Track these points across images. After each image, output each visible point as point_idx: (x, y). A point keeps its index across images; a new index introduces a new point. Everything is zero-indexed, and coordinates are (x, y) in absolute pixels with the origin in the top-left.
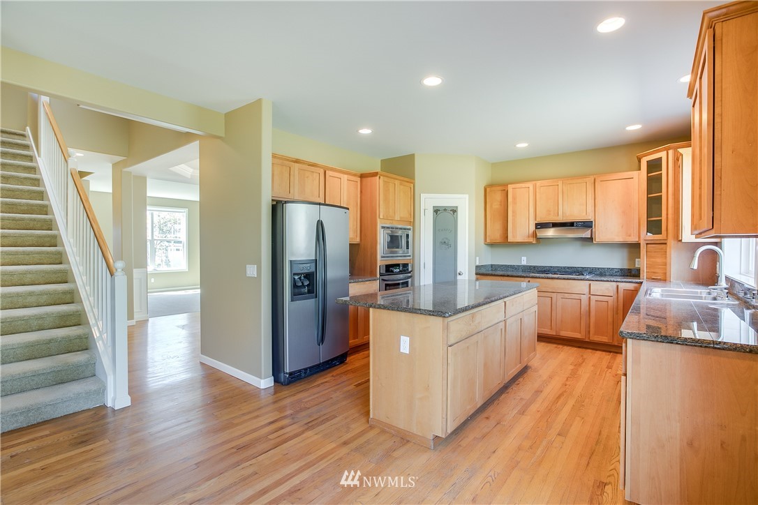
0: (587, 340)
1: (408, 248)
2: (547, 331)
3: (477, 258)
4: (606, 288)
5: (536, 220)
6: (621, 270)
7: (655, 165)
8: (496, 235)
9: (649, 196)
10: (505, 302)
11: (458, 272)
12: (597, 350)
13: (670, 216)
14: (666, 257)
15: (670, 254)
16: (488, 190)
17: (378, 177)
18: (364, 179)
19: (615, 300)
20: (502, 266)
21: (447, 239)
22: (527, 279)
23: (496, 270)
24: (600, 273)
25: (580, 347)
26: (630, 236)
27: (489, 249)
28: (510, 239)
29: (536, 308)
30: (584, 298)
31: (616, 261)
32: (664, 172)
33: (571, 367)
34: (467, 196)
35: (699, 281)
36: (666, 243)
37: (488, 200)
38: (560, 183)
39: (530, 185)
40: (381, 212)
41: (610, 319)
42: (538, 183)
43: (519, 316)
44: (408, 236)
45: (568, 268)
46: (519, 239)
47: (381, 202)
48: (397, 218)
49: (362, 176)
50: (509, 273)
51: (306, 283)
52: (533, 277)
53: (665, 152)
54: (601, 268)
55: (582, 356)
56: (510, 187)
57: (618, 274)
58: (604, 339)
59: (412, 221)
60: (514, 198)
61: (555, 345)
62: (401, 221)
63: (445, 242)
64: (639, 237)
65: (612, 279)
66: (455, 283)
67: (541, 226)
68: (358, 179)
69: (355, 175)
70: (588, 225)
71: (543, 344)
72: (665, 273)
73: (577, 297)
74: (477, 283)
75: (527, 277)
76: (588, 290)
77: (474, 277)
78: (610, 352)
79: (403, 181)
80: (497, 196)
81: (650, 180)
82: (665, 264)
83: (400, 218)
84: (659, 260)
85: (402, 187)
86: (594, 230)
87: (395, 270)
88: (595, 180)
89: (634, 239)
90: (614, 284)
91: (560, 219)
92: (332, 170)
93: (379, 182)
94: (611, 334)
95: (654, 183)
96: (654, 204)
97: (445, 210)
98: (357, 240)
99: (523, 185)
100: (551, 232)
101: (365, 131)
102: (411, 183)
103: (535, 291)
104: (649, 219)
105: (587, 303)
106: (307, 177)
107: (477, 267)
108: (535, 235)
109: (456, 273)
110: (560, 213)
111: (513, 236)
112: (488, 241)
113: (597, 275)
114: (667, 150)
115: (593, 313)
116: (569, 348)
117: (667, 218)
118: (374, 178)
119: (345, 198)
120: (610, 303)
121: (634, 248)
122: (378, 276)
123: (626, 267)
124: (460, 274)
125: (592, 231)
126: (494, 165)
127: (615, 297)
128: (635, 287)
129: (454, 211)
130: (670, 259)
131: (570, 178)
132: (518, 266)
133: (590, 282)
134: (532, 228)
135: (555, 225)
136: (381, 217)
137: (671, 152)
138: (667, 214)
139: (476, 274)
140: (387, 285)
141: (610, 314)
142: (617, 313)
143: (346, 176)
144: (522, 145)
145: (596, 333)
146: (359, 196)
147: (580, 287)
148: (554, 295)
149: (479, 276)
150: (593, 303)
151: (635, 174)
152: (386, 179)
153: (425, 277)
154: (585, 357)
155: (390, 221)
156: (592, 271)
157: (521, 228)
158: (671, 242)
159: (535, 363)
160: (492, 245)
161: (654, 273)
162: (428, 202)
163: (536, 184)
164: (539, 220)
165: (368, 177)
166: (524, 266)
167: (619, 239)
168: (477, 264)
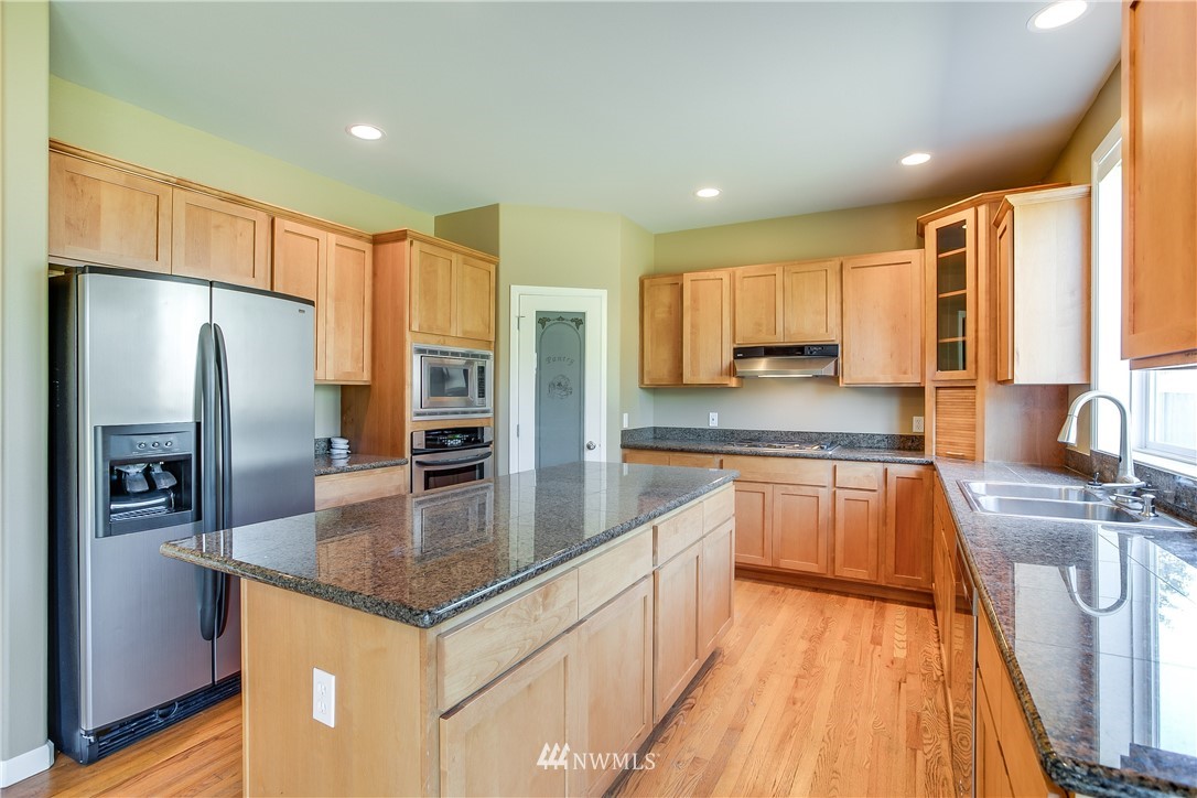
0: (829, 576)
1: (482, 394)
2: (754, 559)
3: (626, 416)
4: (865, 476)
5: (734, 342)
6: (887, 437)
7: (952, 237)
8: (661, 370)
9: (941, 296)
10: (655, 529)
11: (586, 442)
12: (847, 595)
13: (982, 335)
14: (974, 414)
15: (983, 410)
16: (646, 282)
17: (407, 243)
18: (381, 248)
19: (882, 498)
20: (674, 429)
21: (564, 377)
22: (717, 458)
23: (663, 438)
24: (849, 444)
25: (816, 590)
26: (905, 373)
27: (648, 398)
28: (688, 378)
29: (731, 525)
30: (825, 494)
31: (878, 420)
32: (969, 249)
33: (803, 645)
34: (604, 293)
35: (1036, 460)
36: (974, 387)
37: (646, 304)
38: (779, 271)
39: (724, 274)
40: (415, 317)
41: (872, 535)
42: (739, 271)
43: (692, 553)
44: (482, 370)
45: (794, 433)
46: (704, 379)
47: (415, 297)
48: (455, 331)
49: (377, 241)
50: (685, 446)
51: (166, 482)
52: (728, 453)
53: (973, 209)
54: (852, 435)
55: (822, 612)
56: (687, 278)
57: (882, 445)
58: (861, 574)
59: (494, 339)
60: (695, 300)
61: (770, 587)
62: (465, 338)
63: (559, 384)
64: (923, 375)
65: (876, 457)
66: (580, 466)
67: (745, 353)
68: (368, 247)
69: (359, 237)
70: (829, 352)
71: (747, 584)
72: (973, 446)
73: (809, 491)
74: (625, 466)
75: (717, 453)
76: (831, 479)
77: (618, 452)
78: (872, 598)
79: (470, 256)
80: (665, 297)
81: (942, 266)
82: (973, 428)
83: (465, 332)
84: (961, 420)
85: (468, 268)
86: (840, 361)
87: (450, 443)
88: (842, 265)
89: (911, 379)
90: (879, 466)
91: (779, 340)
92: (292, 217)
93: (410, 254)
94: (874, 563)
95: (951, 272)
96: (950, 309)
97: (561, 319)
98: (364, 377)
99: (711, 274)
100: (761, 366)
101: (366, 132)
102: (490, 262)
103: (730, 488)
104: (941, 341)
105: (830, 504)
106: (217, 227)
107: (624, 433)
108: (732, 371)
109: (581, 446)
110: (780, 329)
111: (694, 373)
112: (646, 382)
113: (845, 447)
114: (976, 205)
115: (840, 525)
116: (796, 591)
117: (977, 337)
118: (399, 244)
119: (331, 285)
120: (873, 503)
121: (911, 396)
122: (408, 454)
123: (896, 431)
124: (589, 447)
125: (836, 362)
126: (660, 239)
127: (881, 491)
128: (919, 474)
129: (578, 321)
130: (983, 418)
131: (798, 263)
132: (704, 430)
133: (836, 463)
134: (728, 357)
135: (770, 351)
136: (415, 328)
137: (982, 210)
138: (977, 331)
139: (623, 447)
140: (428, 475)
141: (872, 524)
142: (885, 523)
143: (333, 238)
144: (708, 193)
145: (847, 563)
146: (368, 281)
147: (816, 472)
148: (768, 489)
149: (627, 451)
150: (840, 504)
151: (914, 255)
152: (427, 248)
153: (519, 455)
154: (828, 614)
155: (438, 338)
156: (833, 440)
157: (707, 357)
158: (984, 385)
159: (731, 639)
160: (654, 390)
161: (951, 443)
162: (526, 302)
163: (734, 273)
164: (741, 342)
165: (388, 242)
166: (714, 431)
167: (886, 378)
168: (626, 426)
